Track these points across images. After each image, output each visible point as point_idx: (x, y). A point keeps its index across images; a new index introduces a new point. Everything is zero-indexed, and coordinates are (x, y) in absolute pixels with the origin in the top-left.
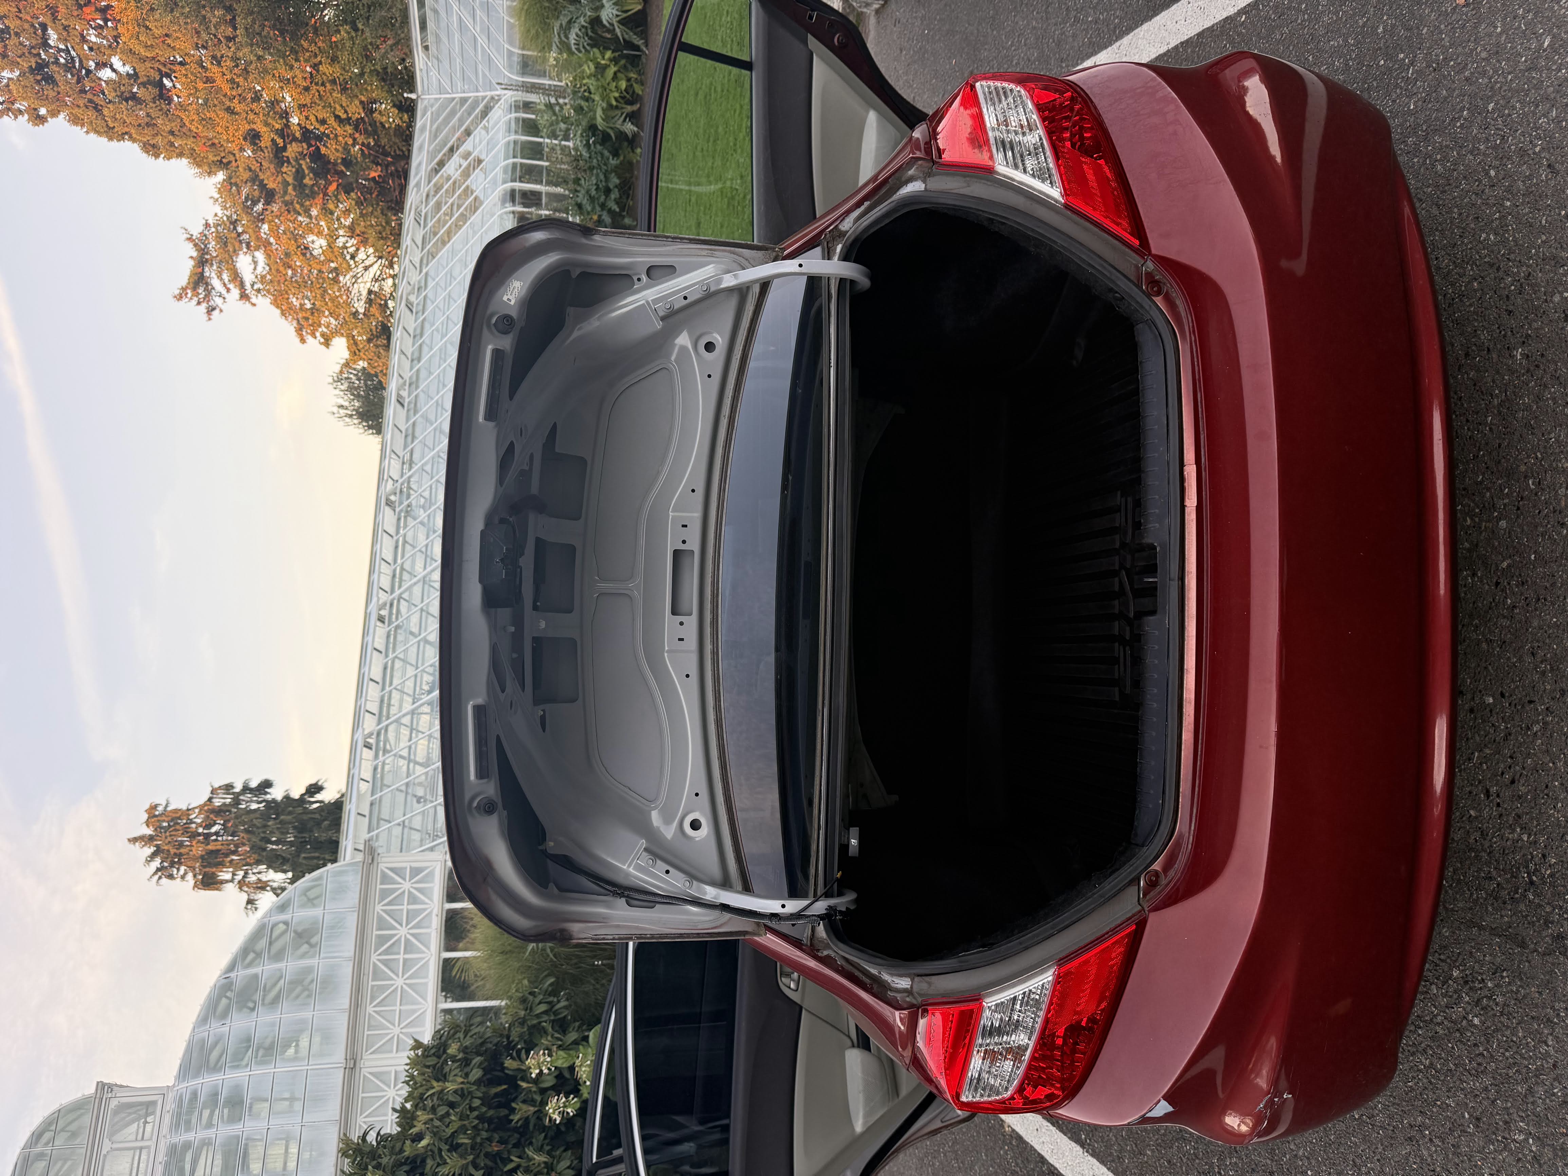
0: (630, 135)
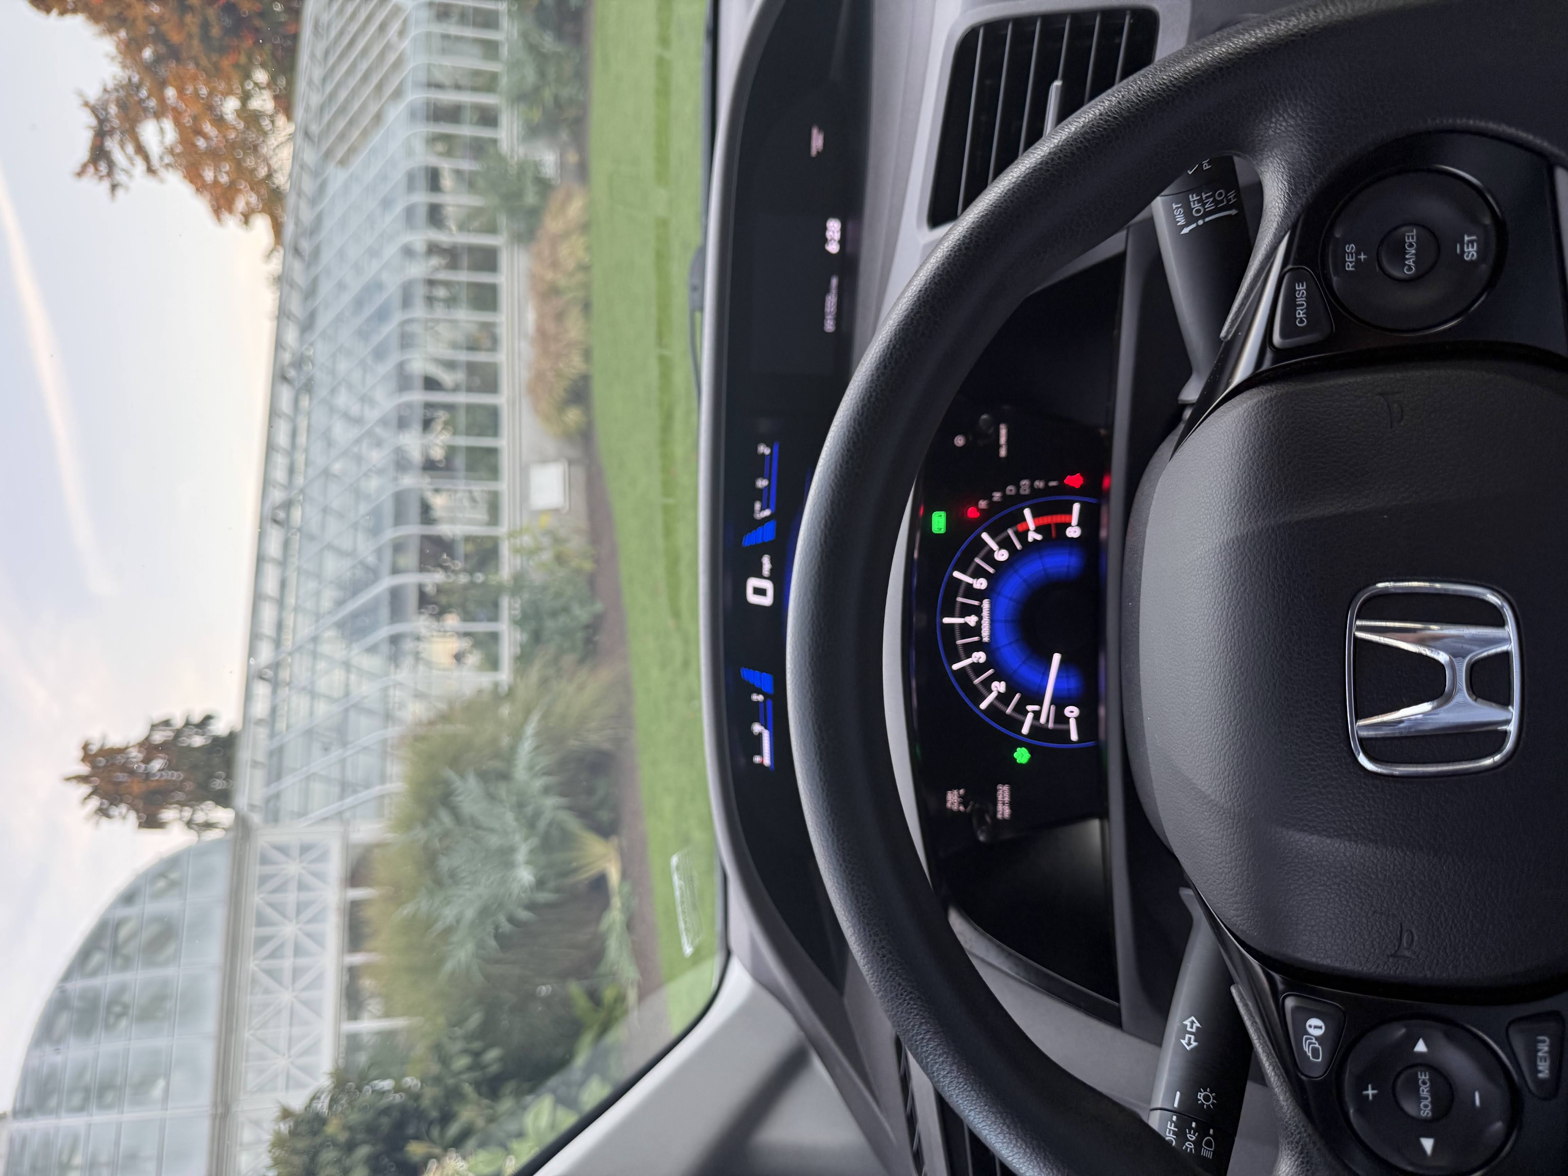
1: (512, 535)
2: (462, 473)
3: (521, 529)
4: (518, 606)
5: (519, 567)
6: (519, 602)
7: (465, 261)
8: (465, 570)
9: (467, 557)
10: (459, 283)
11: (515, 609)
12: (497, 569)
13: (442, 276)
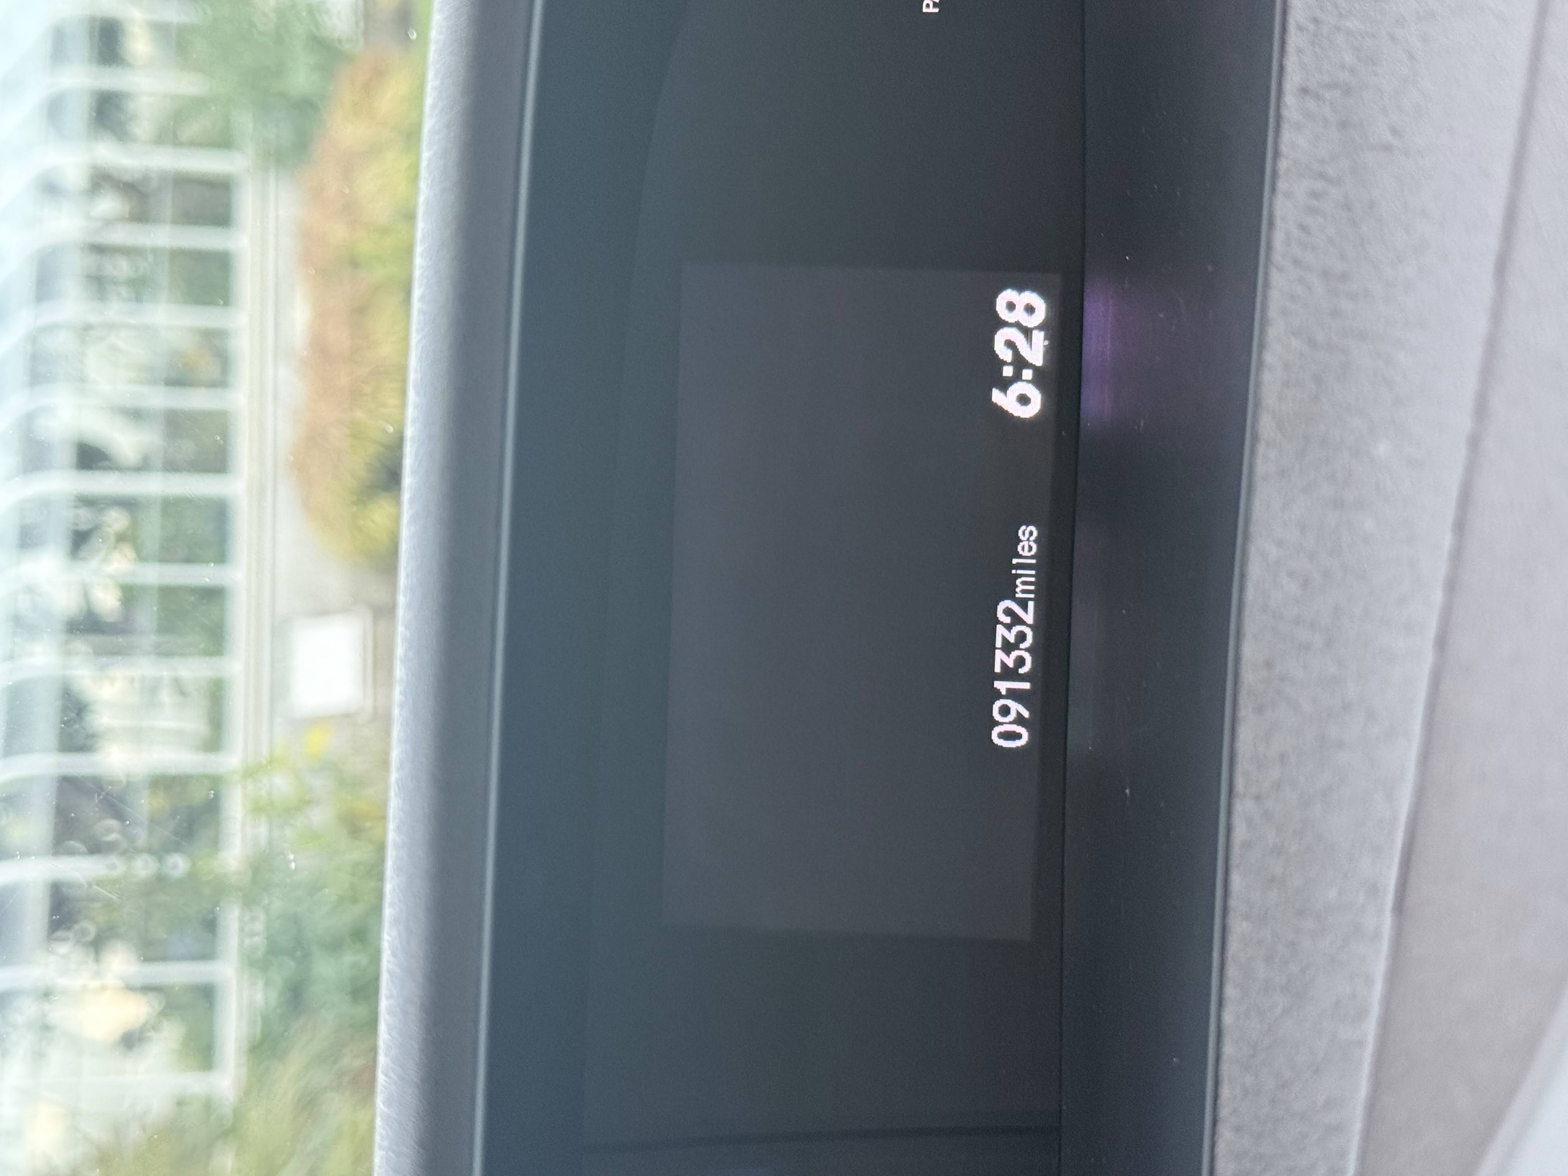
1: (251, 773)
2: (149, 640)
3: (271, 762)
4: (259, 926)
5: (263, 841)
6: (262, 916)
7: (167, 205)
8: (150, 851)
9: (154, 821)
10: (155, 251)
11: (253, 934)
12: (216, 844)
13: (121, 235)
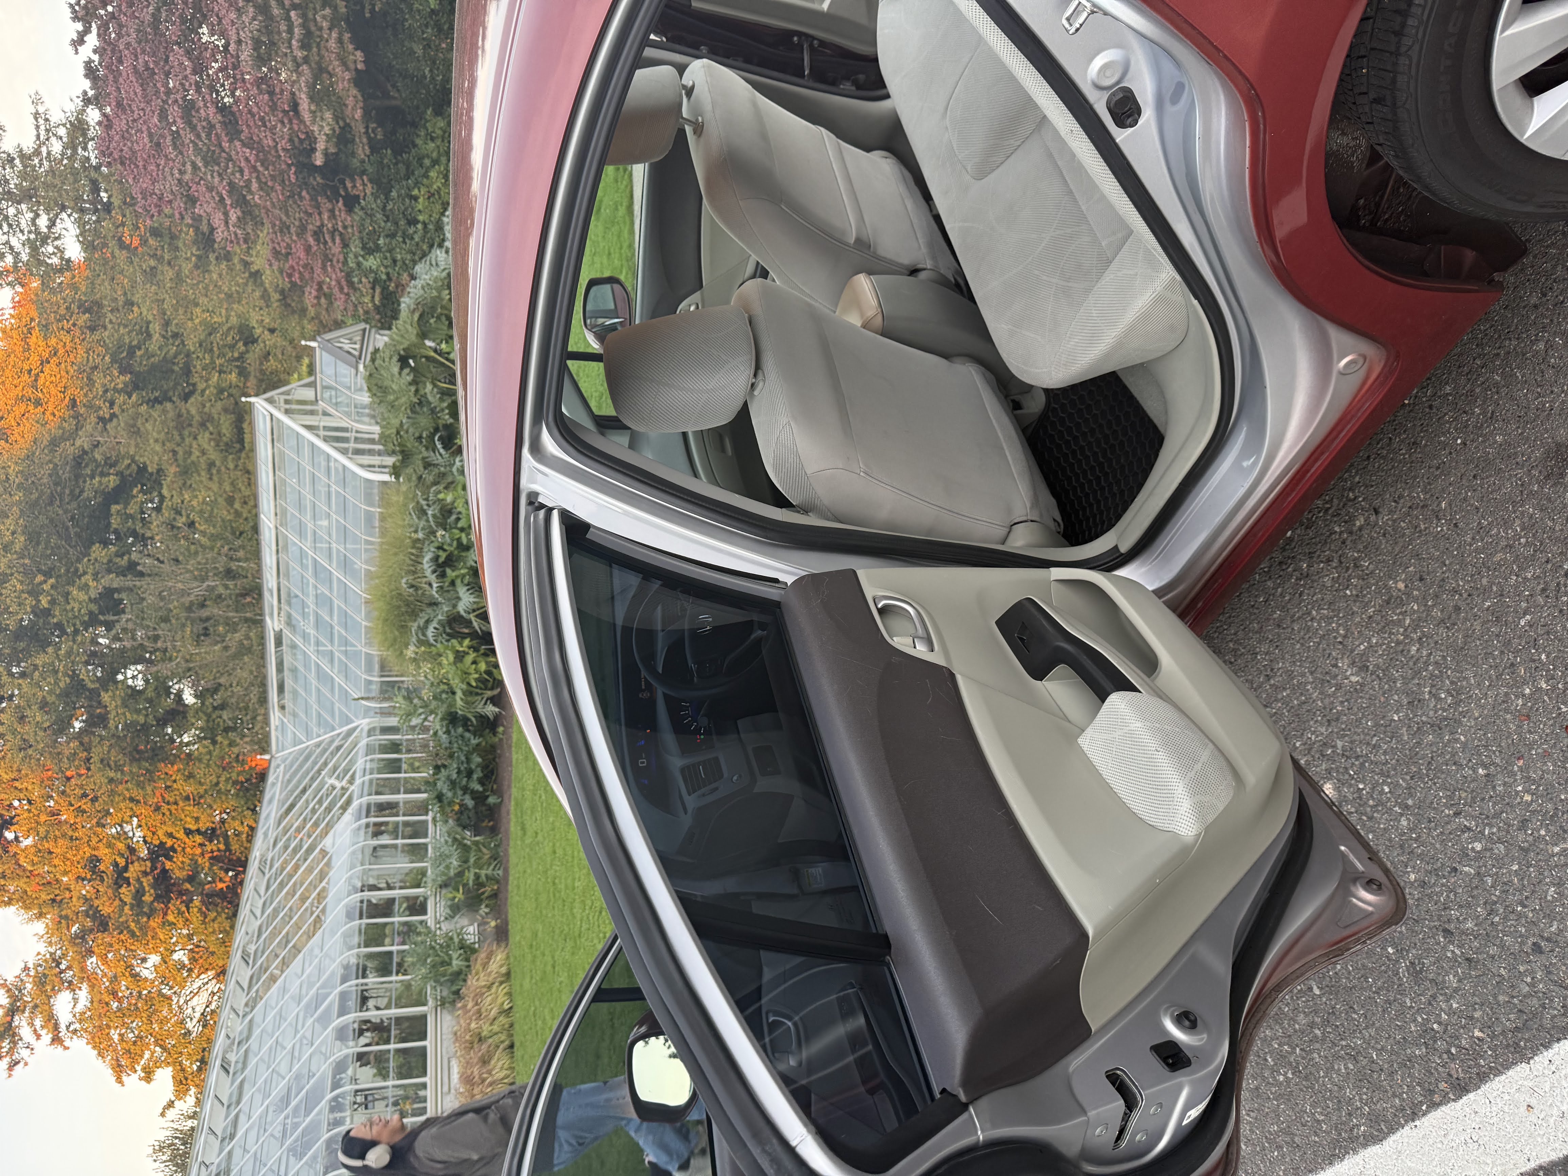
0: (491, 717)
